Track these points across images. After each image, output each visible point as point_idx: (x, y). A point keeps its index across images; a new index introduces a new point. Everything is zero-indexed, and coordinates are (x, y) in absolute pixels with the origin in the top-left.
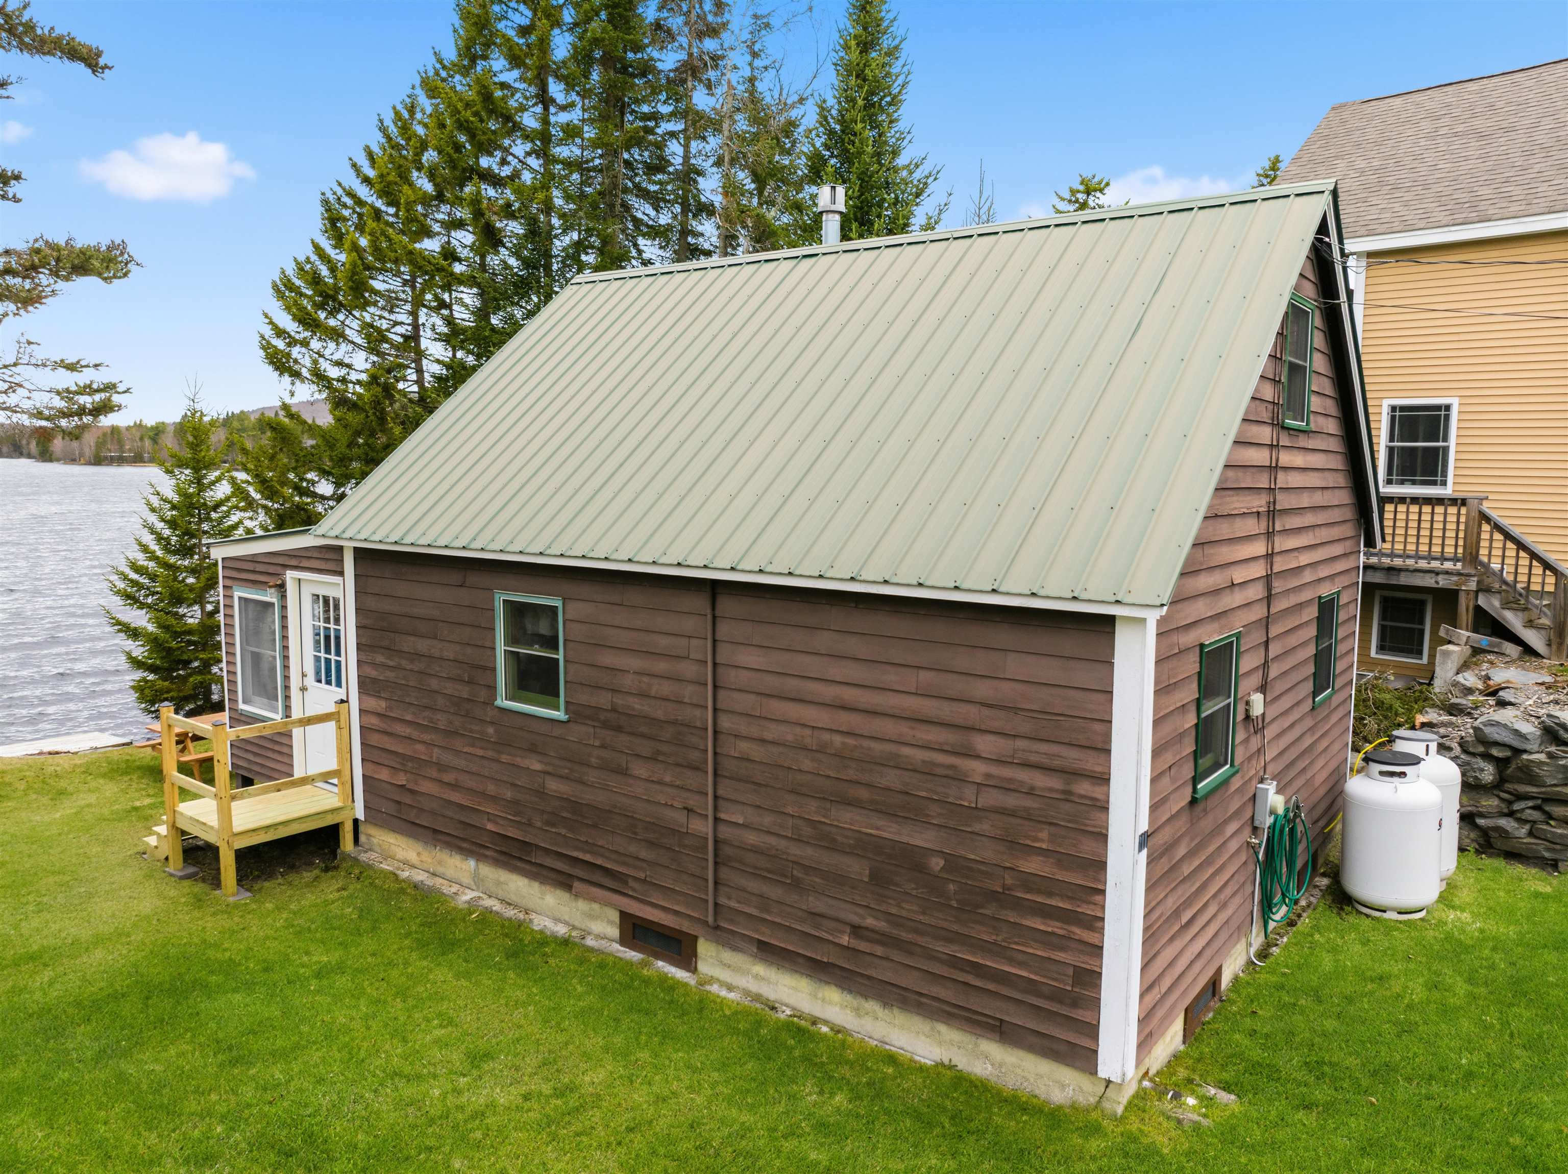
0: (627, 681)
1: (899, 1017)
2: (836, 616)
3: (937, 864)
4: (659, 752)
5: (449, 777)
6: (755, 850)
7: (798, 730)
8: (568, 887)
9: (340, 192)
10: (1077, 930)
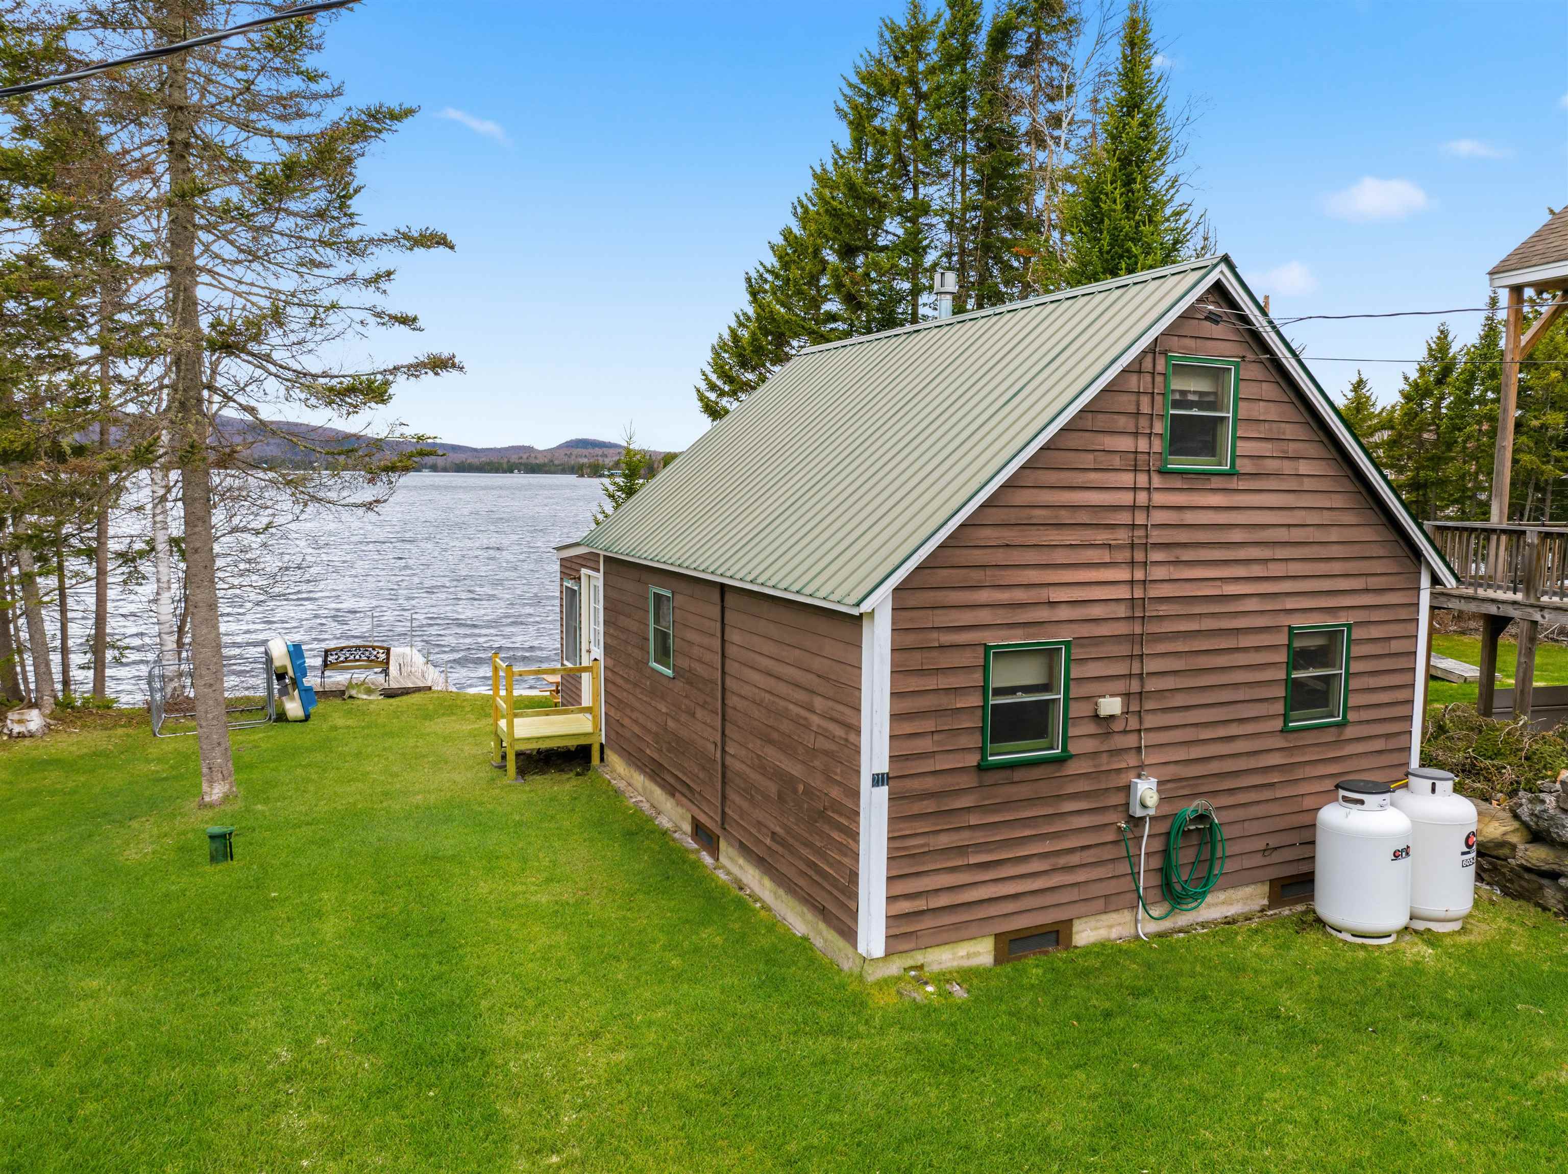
0: (696, 651)
3: (801, 788)
4: (705, 702)
5: (635, 715)
6: (739, 775)
7: (754, 689)
8: (673, 795)
9: (762, 270)
10: (849, 841)
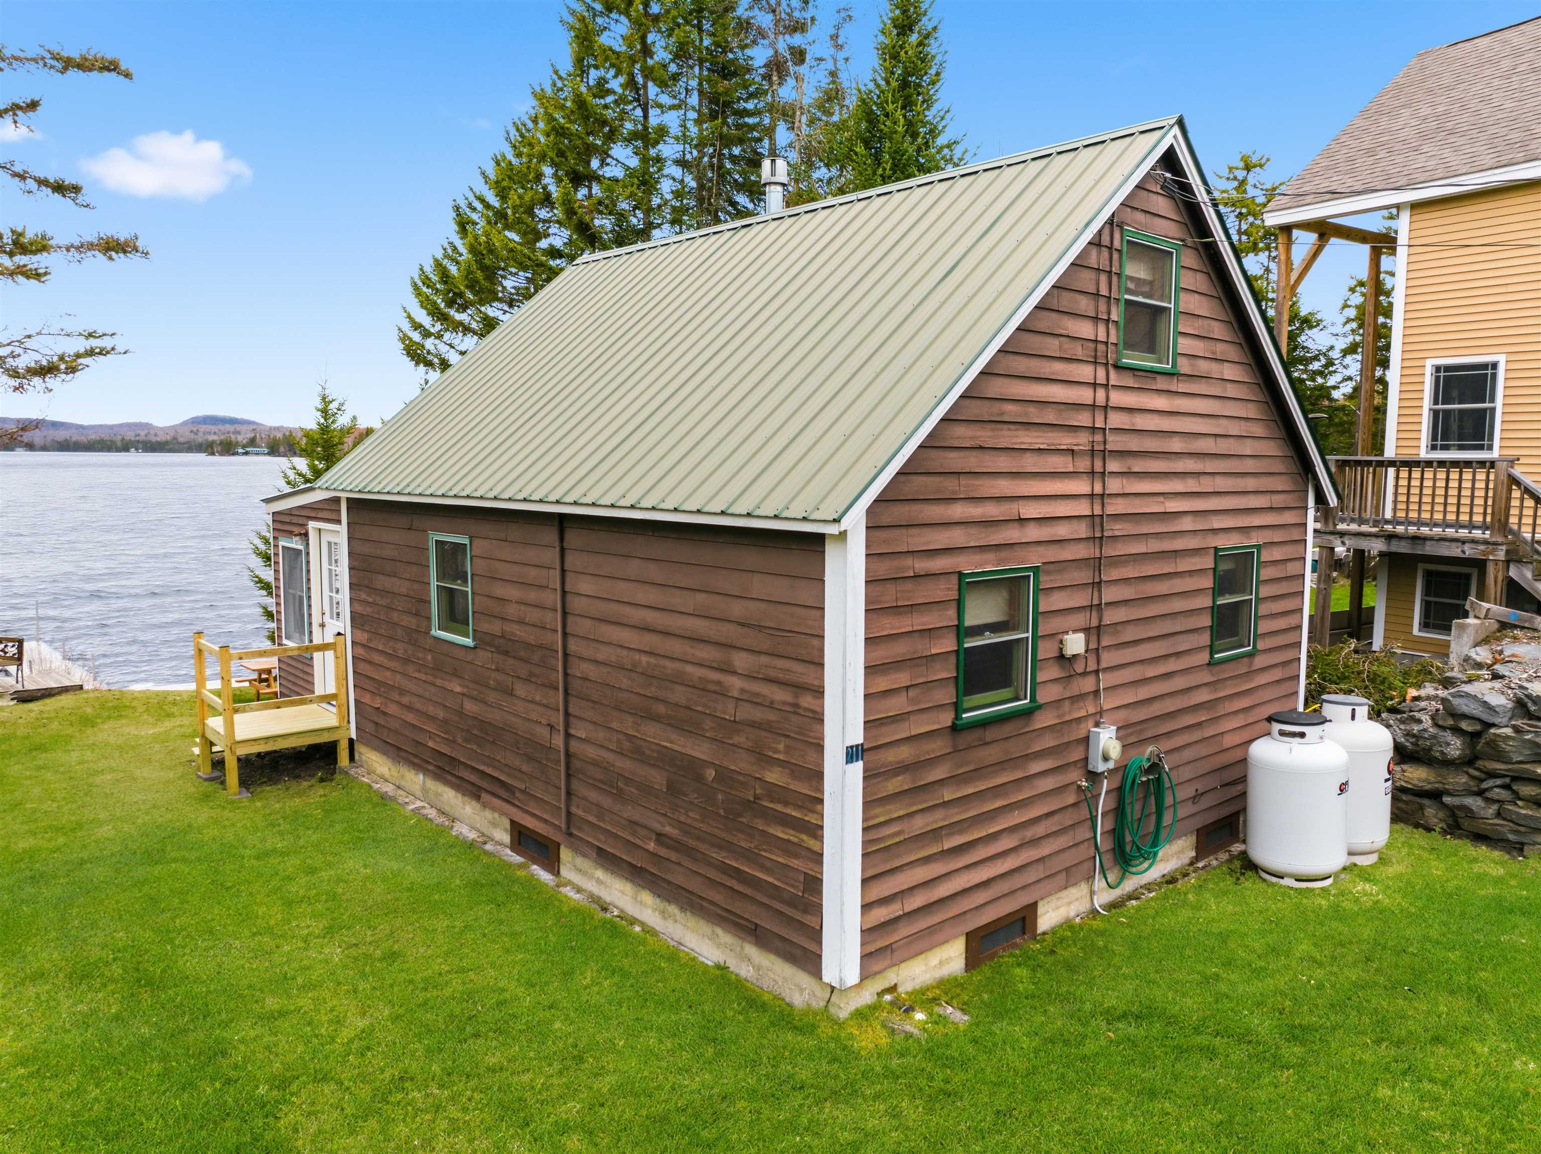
0: (512, 610)
1: (692, 921)
2: (640, 544)
3: (710, 774)
4: (531, 674)
5: (406, 700)
6: (595, 763)
7: (619, 650)
8: (478, 798)
9: (471, 197)
10: (804, 837)
